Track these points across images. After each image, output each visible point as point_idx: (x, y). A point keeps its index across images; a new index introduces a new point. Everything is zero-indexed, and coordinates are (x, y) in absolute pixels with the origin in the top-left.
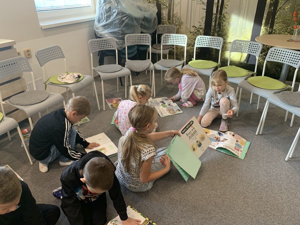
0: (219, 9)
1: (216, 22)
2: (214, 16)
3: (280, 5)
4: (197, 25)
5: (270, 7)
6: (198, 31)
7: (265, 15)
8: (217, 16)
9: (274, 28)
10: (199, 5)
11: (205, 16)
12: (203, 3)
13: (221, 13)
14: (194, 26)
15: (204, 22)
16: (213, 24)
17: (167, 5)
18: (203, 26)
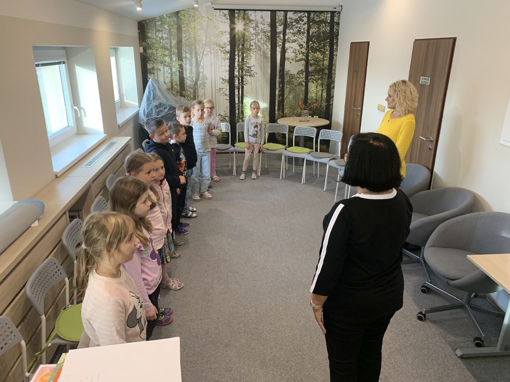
0: (240, 99)
1: (239, 110)
2: (237, 105)
3: (285, 96)
4: (223, 114)
5: (279, 97)
6: (224, 118)
7: (277, 103)
8: (239, 105)
9: (285, 113)
10: (222, 96)
11: (229, 105)
12: (226, 95)
13: (242, 103)
14: (220, 115)
15: (229, 110)
16: (237, 112)
17: (192, 97)
18: (228, 114)
